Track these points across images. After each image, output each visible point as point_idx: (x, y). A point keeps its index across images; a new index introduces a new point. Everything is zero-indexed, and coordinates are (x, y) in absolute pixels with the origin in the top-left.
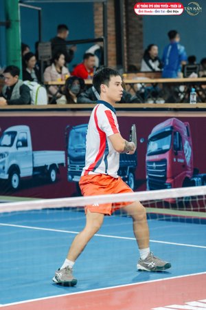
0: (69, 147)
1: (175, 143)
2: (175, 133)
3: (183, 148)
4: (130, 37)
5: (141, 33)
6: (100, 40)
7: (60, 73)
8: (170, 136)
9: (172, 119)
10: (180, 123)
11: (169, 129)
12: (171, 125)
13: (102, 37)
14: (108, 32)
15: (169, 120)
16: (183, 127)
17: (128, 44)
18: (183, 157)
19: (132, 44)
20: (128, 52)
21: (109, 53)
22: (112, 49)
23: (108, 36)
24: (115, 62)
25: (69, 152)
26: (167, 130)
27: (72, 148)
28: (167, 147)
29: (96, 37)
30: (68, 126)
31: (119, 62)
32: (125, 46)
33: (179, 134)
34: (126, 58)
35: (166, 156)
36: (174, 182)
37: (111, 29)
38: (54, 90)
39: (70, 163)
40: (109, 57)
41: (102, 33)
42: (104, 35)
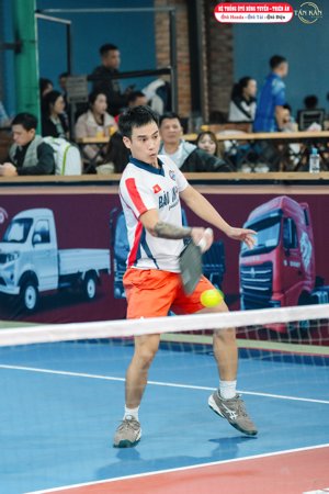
0: (117, 243)
1: (286, 237)
2: (286, 221)
3: (298, 244)
4: (214, 67)
5: (231, 60)
6: (166, 71)
7: (102, 124)
8: (278, 225)
9: (282, 198)
10: (294, 204)
11: (276, 214)
12: (280, 207)
13: (169, 67)
14: (179, 59)
15: (276, 199)
16: (299, 211)
17: (209, 78)
18: (299, 258)
19: (216, 78)
20: (210, 90)
21: (180, 92)
22: (183, 86)
23: (179, 65)
24: (189, 106)
25: (117, 251)
26: (272, 215)
27: (122, 244)
28: (272, 242)
29: (159, 68)
30: (115, 210)
31: (196, 106)
32: (205, 81)
33: (293, 222)
34: (206, 101)
35: (272, 257)
36: (285, 298)
37: (183, 54)
38: (92, 152)
39: (118, 269)
40: (180, 99)
41: (168, 61)
42: (172, 64)
